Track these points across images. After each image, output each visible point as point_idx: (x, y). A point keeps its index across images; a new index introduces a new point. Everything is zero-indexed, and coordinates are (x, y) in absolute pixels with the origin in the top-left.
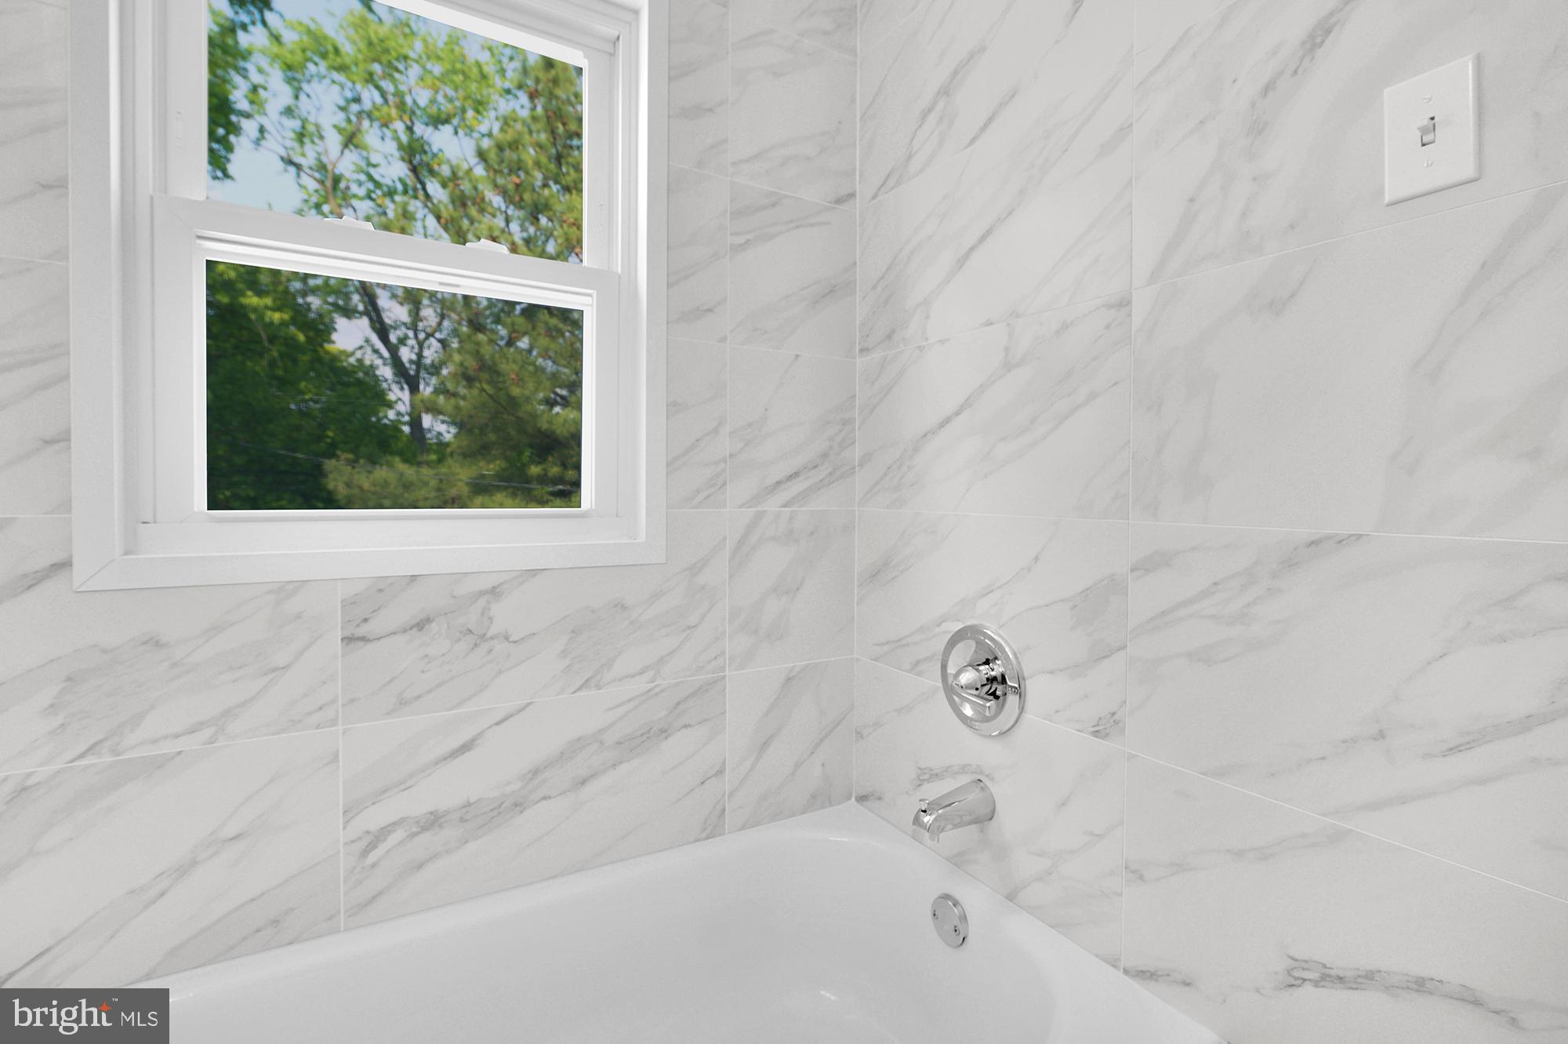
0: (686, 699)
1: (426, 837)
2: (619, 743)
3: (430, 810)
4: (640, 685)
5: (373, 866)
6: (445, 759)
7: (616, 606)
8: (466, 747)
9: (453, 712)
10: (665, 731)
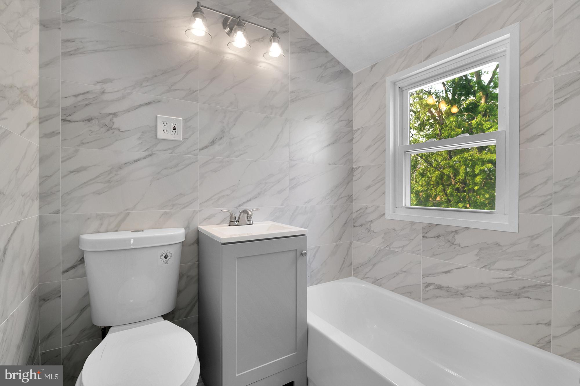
0: (529, 287)
1: (438, 290)
2: (497, 291)
3: (440, 284)
4: (507, 274)
5: (427, 291)
6: (443, 273)
7: (496, 244)
8: (448, 272)
9: (445, 261)
10: (518, 295)
